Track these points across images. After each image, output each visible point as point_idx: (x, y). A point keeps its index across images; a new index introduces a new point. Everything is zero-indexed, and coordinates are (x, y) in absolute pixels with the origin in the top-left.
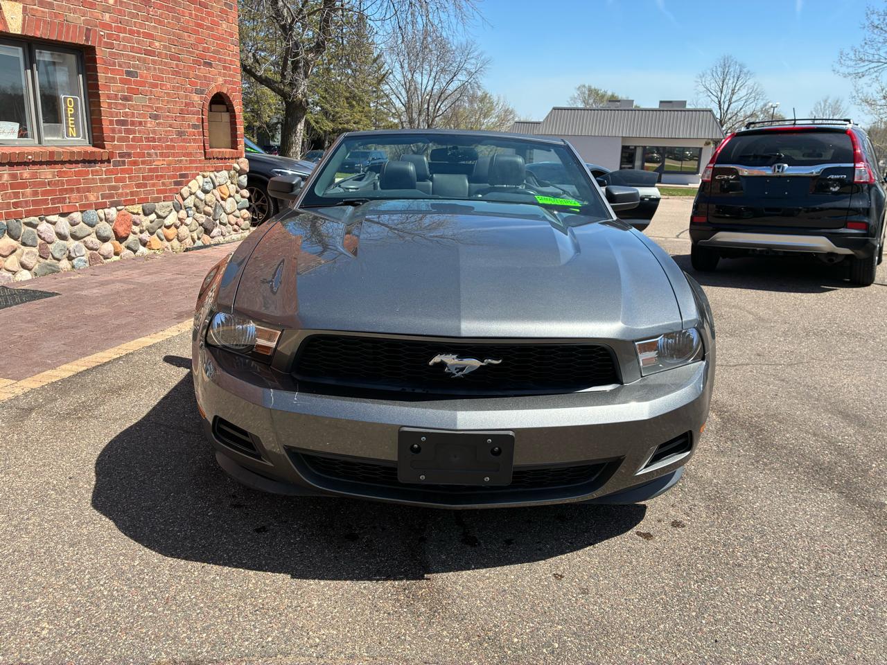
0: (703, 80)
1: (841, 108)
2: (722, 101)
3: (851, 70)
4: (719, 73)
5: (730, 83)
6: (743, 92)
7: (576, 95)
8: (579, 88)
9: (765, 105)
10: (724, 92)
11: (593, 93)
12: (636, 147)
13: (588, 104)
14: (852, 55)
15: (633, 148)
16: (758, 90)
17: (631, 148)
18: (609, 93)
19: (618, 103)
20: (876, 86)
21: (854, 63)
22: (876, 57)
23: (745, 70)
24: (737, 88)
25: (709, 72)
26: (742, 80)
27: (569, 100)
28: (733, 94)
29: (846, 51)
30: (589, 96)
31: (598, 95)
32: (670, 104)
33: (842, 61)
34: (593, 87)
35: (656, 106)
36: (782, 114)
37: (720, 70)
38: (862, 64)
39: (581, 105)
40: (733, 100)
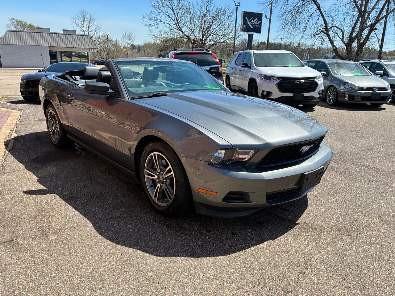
0: (75, 20)
1: (132, 36)
2: (85, 31)
3: (147, 23)
4: (81, 18)
5: (87, 22)
6: (93, 28)
7: (10, 23)
8: (11, 20)
9: (104, 34)
10: (85, 26)
11: (20, 23)
12: (56, 51)
13: (17, 28)
14: (147, 17)
15: (55, 52)
16: (100, 27)
17: (54, 52)
18: (29, 23)
19: (42, 30)
20: (158, 30)
21: (149, 20)
22: (156, 19)
23: (92, 18)
24: (90, 25)
25: (76, 17)
26: (92, 22)
27: (6, 26)
28: (89, 28)
29: (145, 15)
30: (17, 24)
31: (22, 24)
32: (68, 31)
33: (144, 19)
34: (19, 20)
35: (62, 32)
36: (111, 38)
37: (81, 16)
38: (151, 21)
39: (14, 29)
40: (90, 30)
